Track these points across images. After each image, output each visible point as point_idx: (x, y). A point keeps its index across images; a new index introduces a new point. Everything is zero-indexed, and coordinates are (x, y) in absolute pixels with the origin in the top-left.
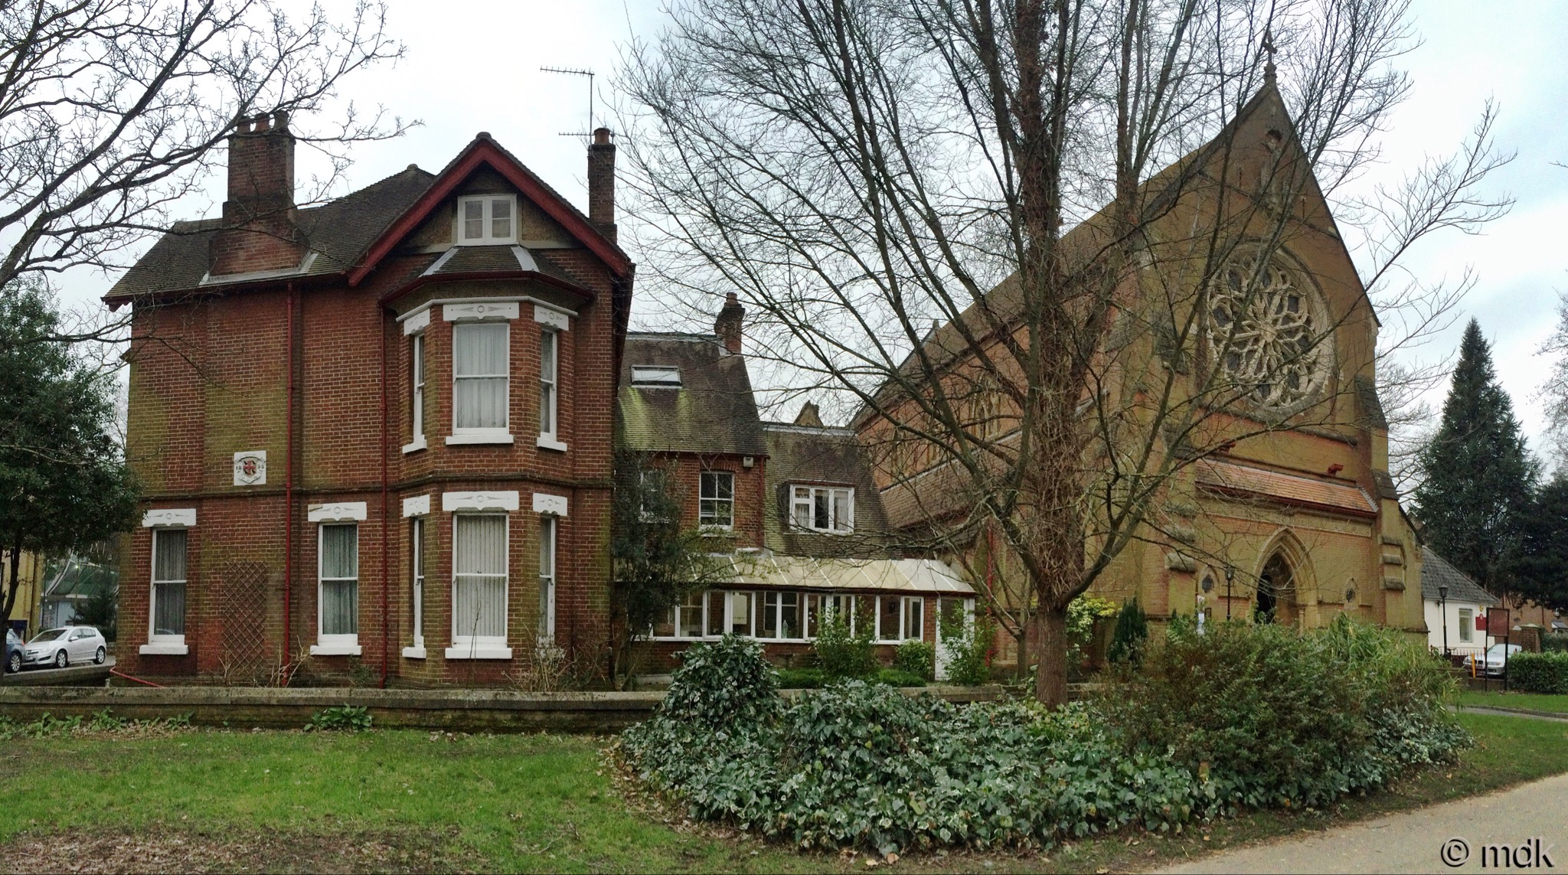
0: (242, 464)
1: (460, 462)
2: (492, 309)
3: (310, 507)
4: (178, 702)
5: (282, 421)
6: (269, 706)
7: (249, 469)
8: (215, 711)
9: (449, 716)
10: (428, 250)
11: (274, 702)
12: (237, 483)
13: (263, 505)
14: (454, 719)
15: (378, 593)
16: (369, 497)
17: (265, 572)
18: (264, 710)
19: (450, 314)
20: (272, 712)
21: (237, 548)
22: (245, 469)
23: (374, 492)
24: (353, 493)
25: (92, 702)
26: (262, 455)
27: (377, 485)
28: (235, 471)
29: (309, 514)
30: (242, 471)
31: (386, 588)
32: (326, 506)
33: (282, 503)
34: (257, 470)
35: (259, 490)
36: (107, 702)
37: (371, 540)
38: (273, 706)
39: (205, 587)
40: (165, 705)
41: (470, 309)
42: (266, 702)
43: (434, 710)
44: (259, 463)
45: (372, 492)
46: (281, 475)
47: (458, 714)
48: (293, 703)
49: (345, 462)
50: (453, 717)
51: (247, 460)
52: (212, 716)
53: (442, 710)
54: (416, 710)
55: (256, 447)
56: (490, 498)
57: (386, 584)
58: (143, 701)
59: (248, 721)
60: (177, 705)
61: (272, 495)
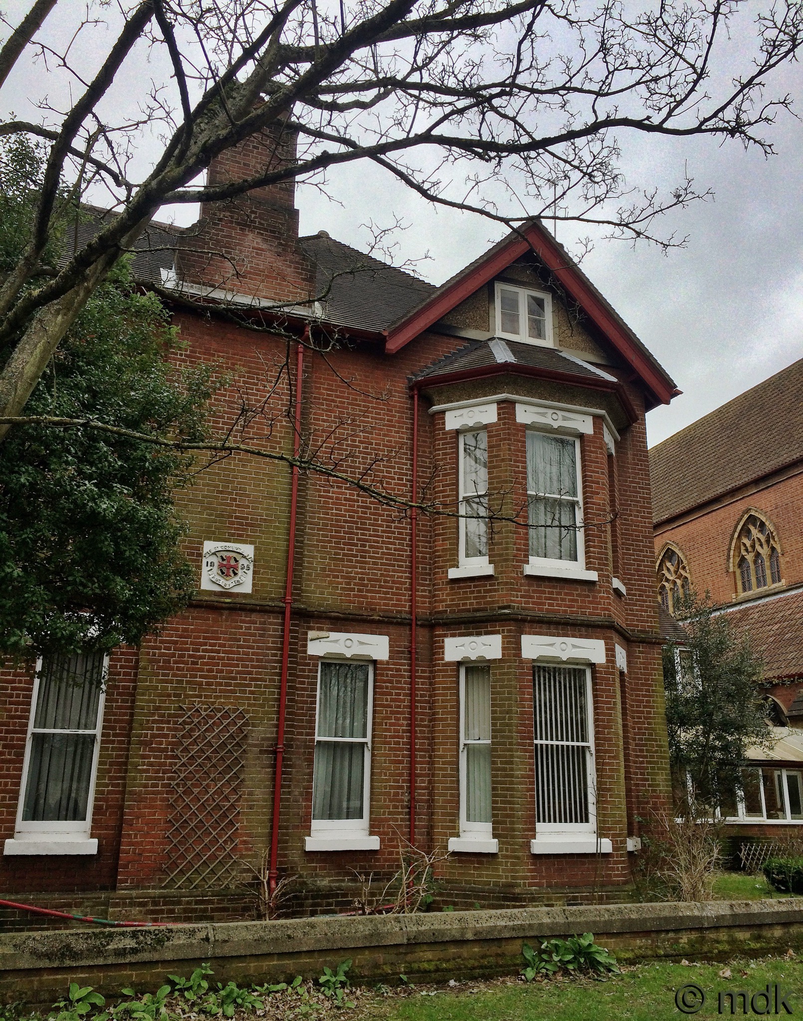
0: (215, 560)
1: (539, 598)
2: (565, 419)
3: (311, 634)
4: (324, 945)
5: (281, 509)
6: (461, 942)
7: (228, 568)
8: (380, 957)
9: (684, 939)
10: (464, 334)
11: (470, 936)
12: (206, 584)
13: (247, 625)
14: (691, 943)
15: (401, 762)
16: (392, 629)
17: (245, 724)
18: (453, 950)
19: (525, 414)
20: (465, 951)
21: (201, 684)
22: (221, 567)
23: (401, 624)
24: (373, 622)
25: (169, 956)
26: (248, 550)
27: (404, 615)
28: (205, 569)
29: (310, 644)
30: (215, 569)
31: (412, 756)
32: (334, 635)
33: (273, 624)
34: (240, 572)
35: (238, 600)
36: (198, 954)
37: (393, 688)
38: (467, 942)
39: (141, 743)
40: (299, 953)
41: (543, 415)
42: (458, 936)
43: (667, 931)
44: (242, 561)
45: (398, 624)
46: (274, 584)
47: (694, 936)
48: (496, 935)
49: (362, 579)
50: (689, 940)
51: (224, 554)
52: (377, 966)
53: (676, 931)
54: (647, 933)
55: (240, 539)
56: (574, 646)
57: (412, 750)
58: (265, 949)
59: (437, 970)
60: (321, 951)
61: (260, 611)
